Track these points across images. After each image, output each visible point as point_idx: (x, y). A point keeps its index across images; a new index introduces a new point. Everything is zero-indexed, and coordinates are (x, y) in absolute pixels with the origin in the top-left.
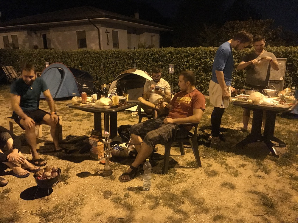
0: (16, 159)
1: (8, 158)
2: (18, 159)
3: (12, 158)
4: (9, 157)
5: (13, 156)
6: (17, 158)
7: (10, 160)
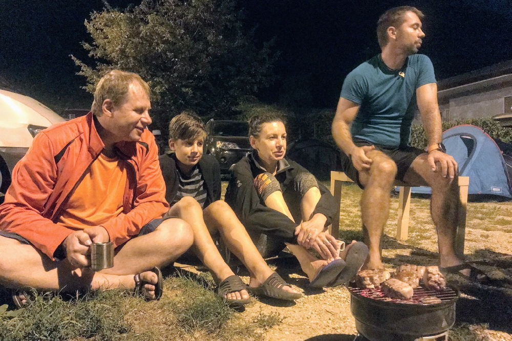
0: (315, 241)
1: (296, 233)
2: (321, 243)
3: (306, 232)
4: (301, 230)
5: (309, 229)
6: (318, 239)
7: (300, 238)
